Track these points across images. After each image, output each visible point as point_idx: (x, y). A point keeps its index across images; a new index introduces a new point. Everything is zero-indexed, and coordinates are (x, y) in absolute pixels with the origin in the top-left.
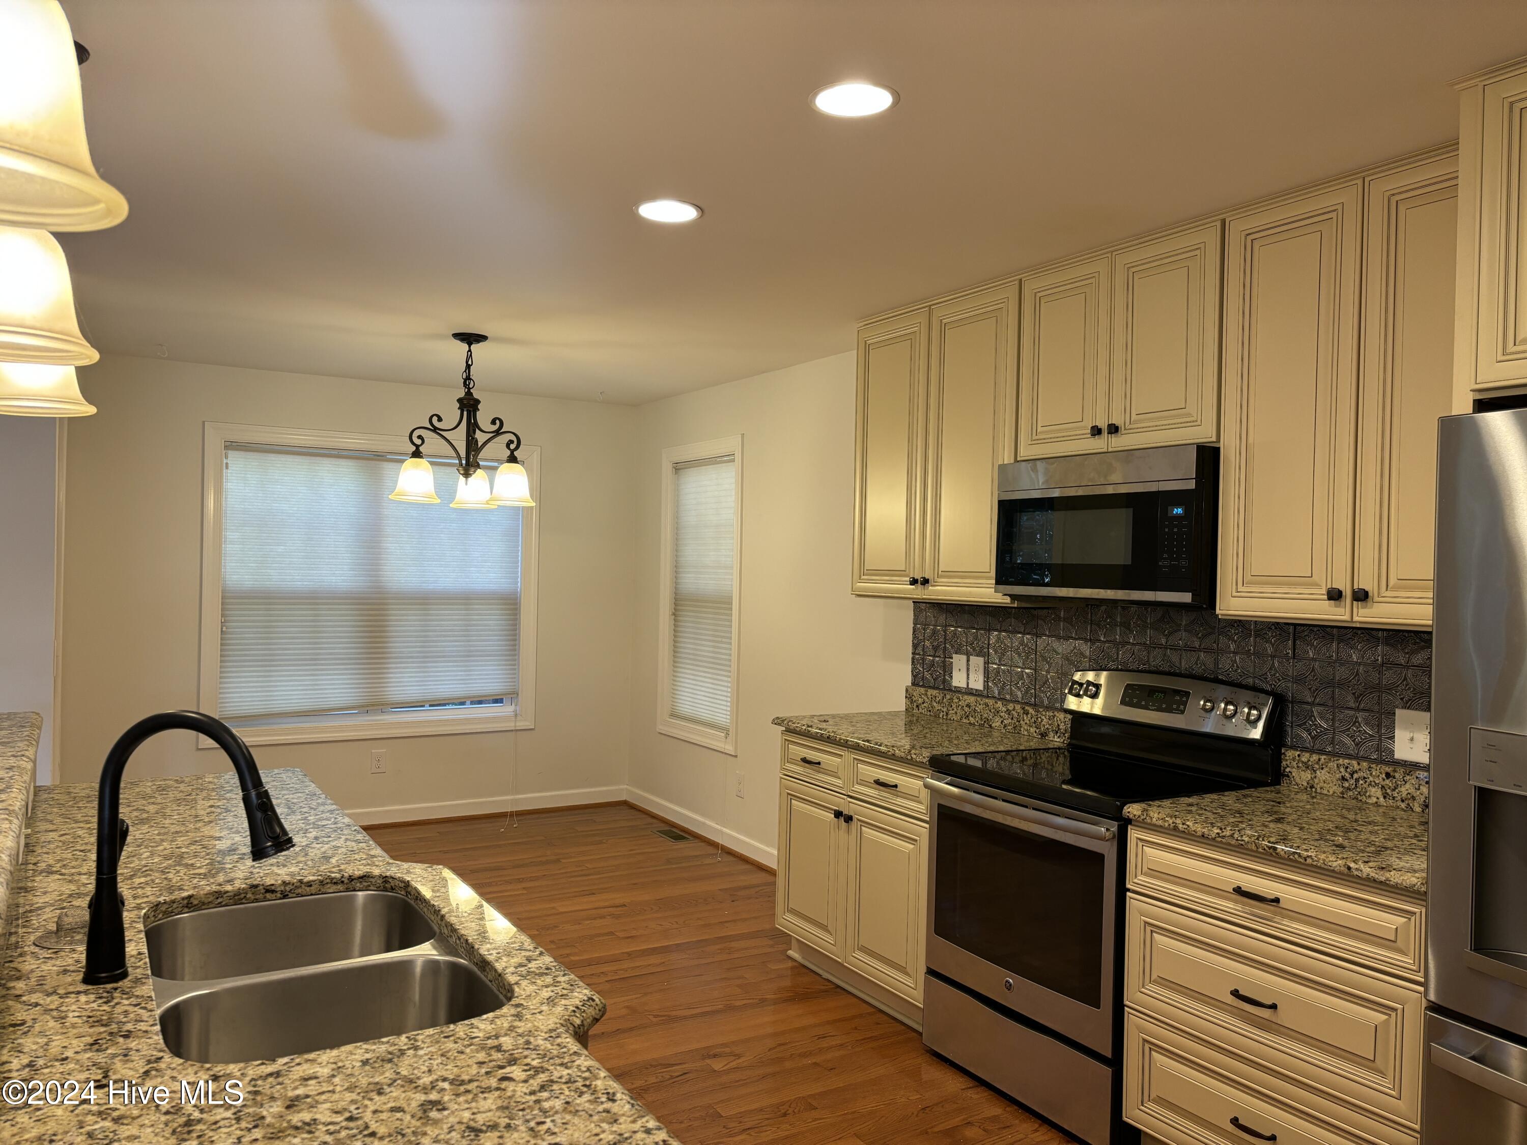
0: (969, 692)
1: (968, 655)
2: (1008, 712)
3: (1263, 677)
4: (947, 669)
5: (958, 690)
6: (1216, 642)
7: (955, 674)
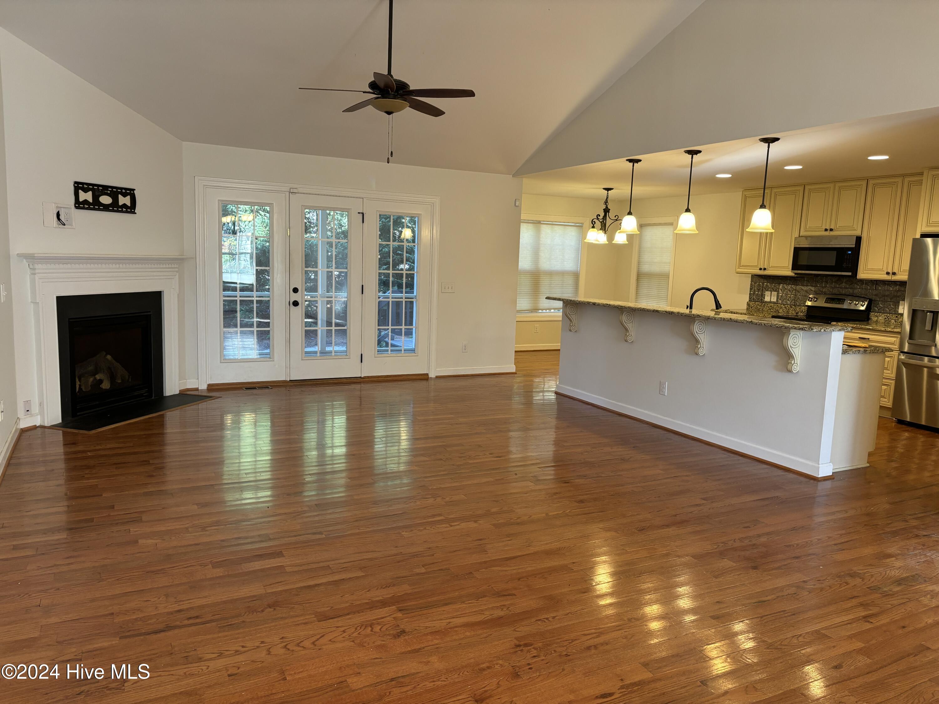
0: (770, 302)
1: (771, 291)
2: (785, 307)
3: (866, 295)
4: (763, 296)
5: (766, 302)
6: (854, 286)
7: (766, 297)
